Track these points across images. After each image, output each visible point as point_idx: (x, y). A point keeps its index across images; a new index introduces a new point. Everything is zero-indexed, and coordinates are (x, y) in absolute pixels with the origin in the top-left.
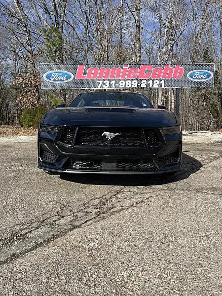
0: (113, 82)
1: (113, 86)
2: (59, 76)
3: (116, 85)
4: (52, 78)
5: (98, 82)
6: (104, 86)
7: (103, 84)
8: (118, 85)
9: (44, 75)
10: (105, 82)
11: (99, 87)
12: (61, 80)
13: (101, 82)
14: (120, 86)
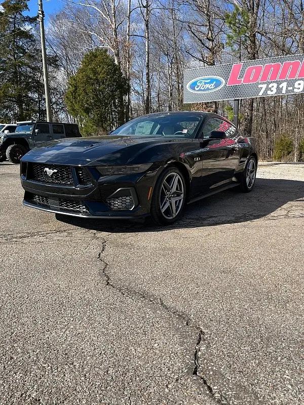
0: (284, 85)
1: (284, 91)
2: (206, 83)
3: (289, 88)
4: (197, 88)
5: (260, 86)
6: (269, 92)
7: (268, 89)
8: (291, 88)
9: (188, 84)
10: (270, 86)
11: (261, 94)
12: (208, 89)
13: (264, 86)
14: (296, 90)
